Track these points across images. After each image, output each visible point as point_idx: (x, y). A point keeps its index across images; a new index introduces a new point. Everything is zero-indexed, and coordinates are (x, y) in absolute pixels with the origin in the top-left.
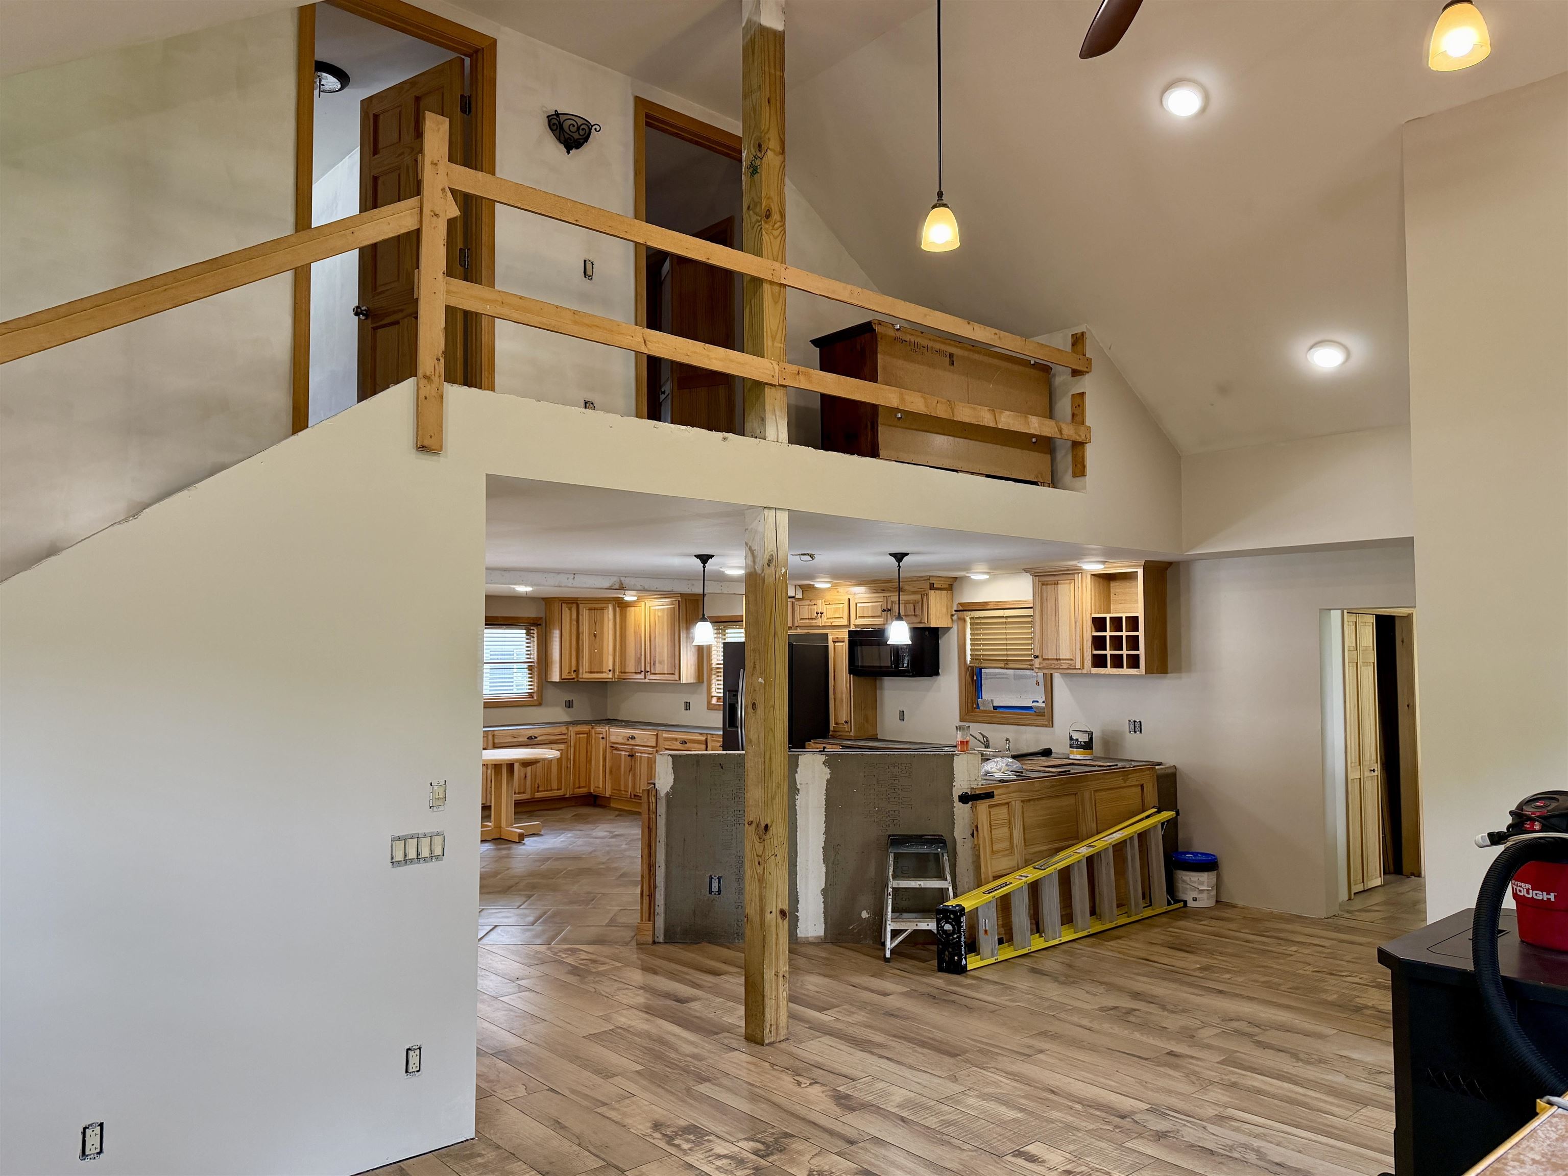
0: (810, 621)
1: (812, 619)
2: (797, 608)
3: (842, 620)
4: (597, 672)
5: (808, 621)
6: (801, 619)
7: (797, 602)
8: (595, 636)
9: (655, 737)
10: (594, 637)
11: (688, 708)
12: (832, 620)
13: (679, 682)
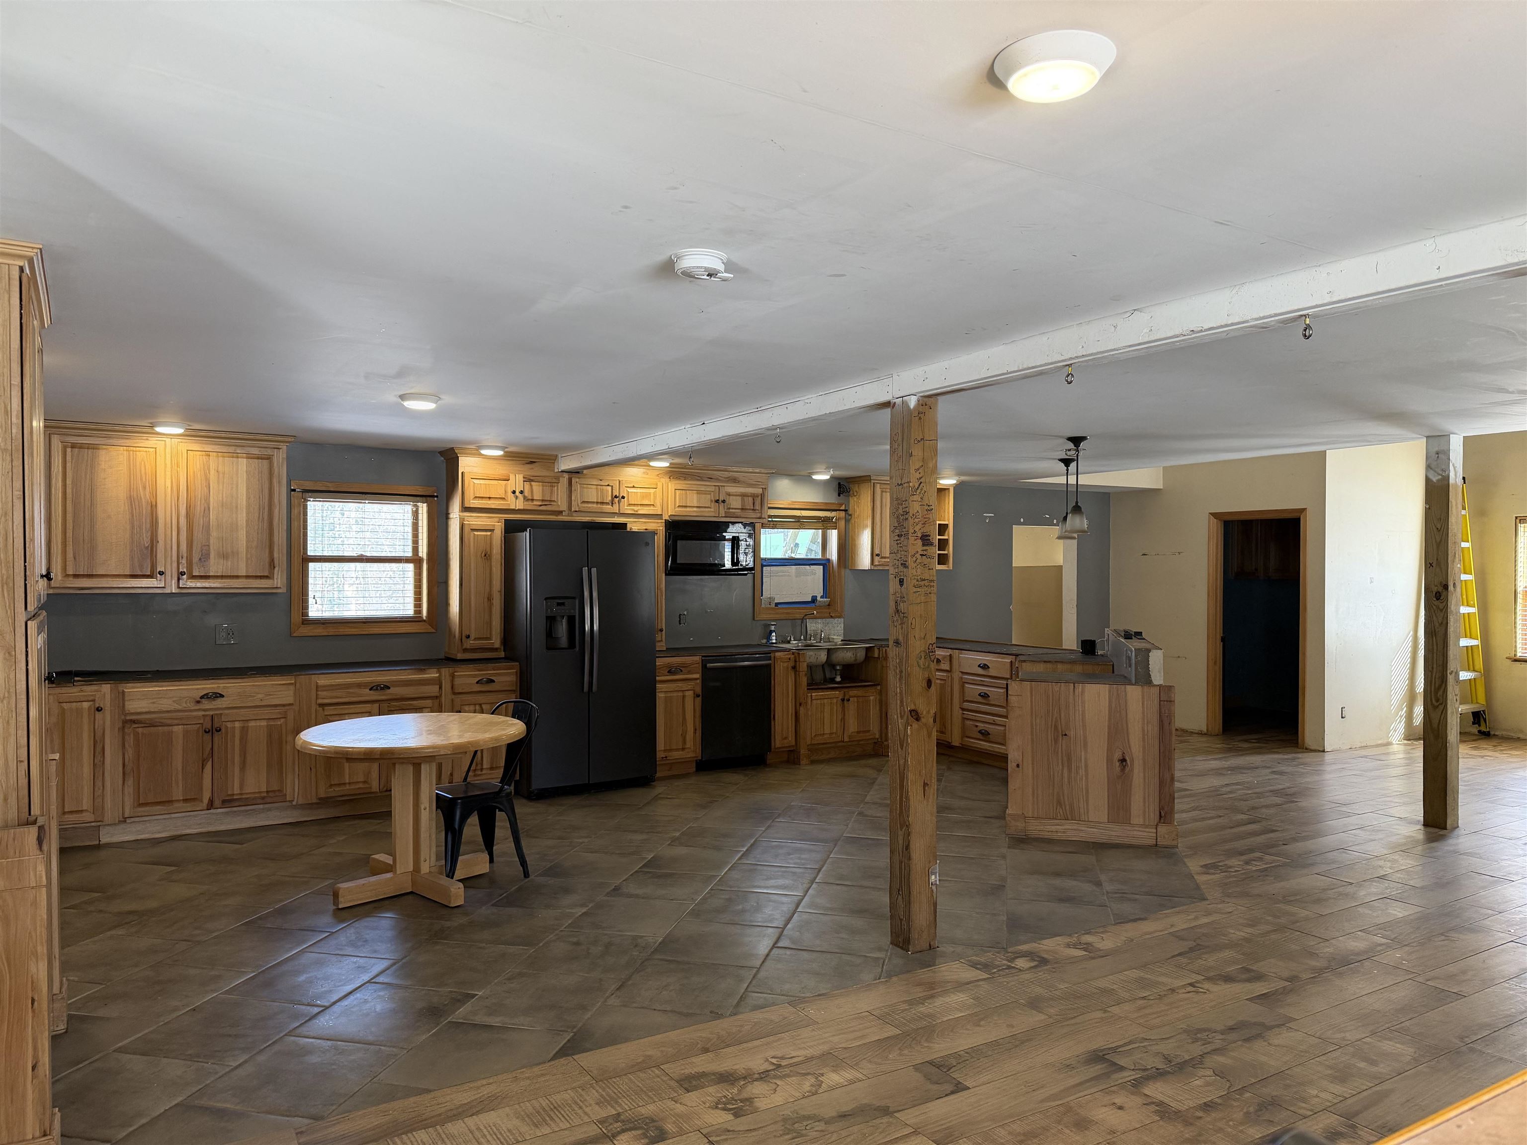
0: (599, 506)
1: (602, 503)
2: (576, 486)
3: (652, 508)
5: (595, 505)
6: (584, 502)
7: (578, 480)
12: (636, 508)
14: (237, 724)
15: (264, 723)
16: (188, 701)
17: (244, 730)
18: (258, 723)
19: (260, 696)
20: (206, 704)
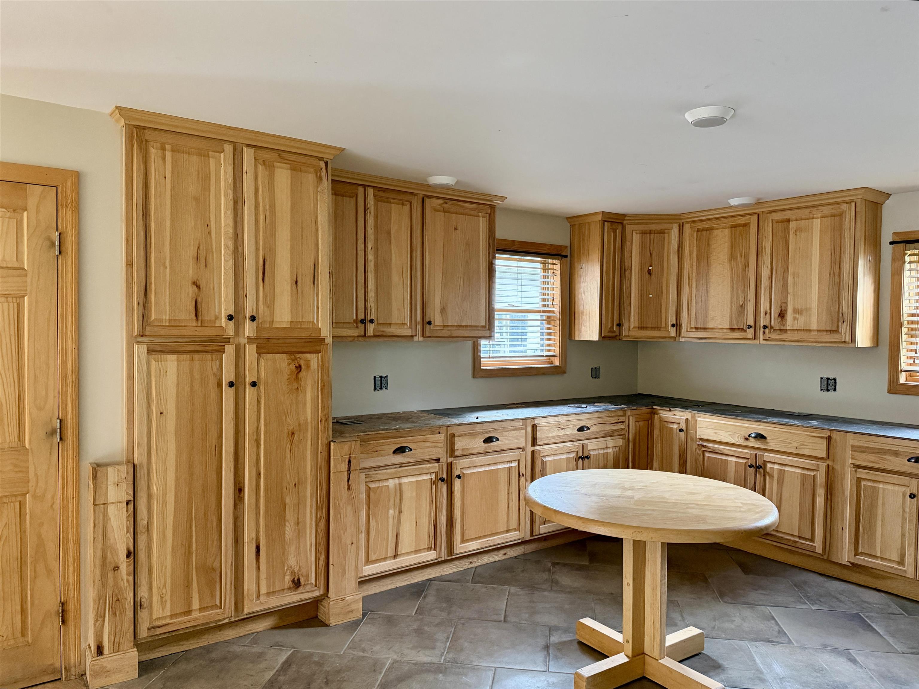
4: (652, 328)
8: (649, 273)
9: (825, 442)
10: (647, 276)
11: (831, 387)
13: (851, 345)
14: (776, 467)
15: (799, 471)
16: (740, 437)
17: (781, 473)
18: (794, 470)
19: (795, 444)
20: (752, 443)
